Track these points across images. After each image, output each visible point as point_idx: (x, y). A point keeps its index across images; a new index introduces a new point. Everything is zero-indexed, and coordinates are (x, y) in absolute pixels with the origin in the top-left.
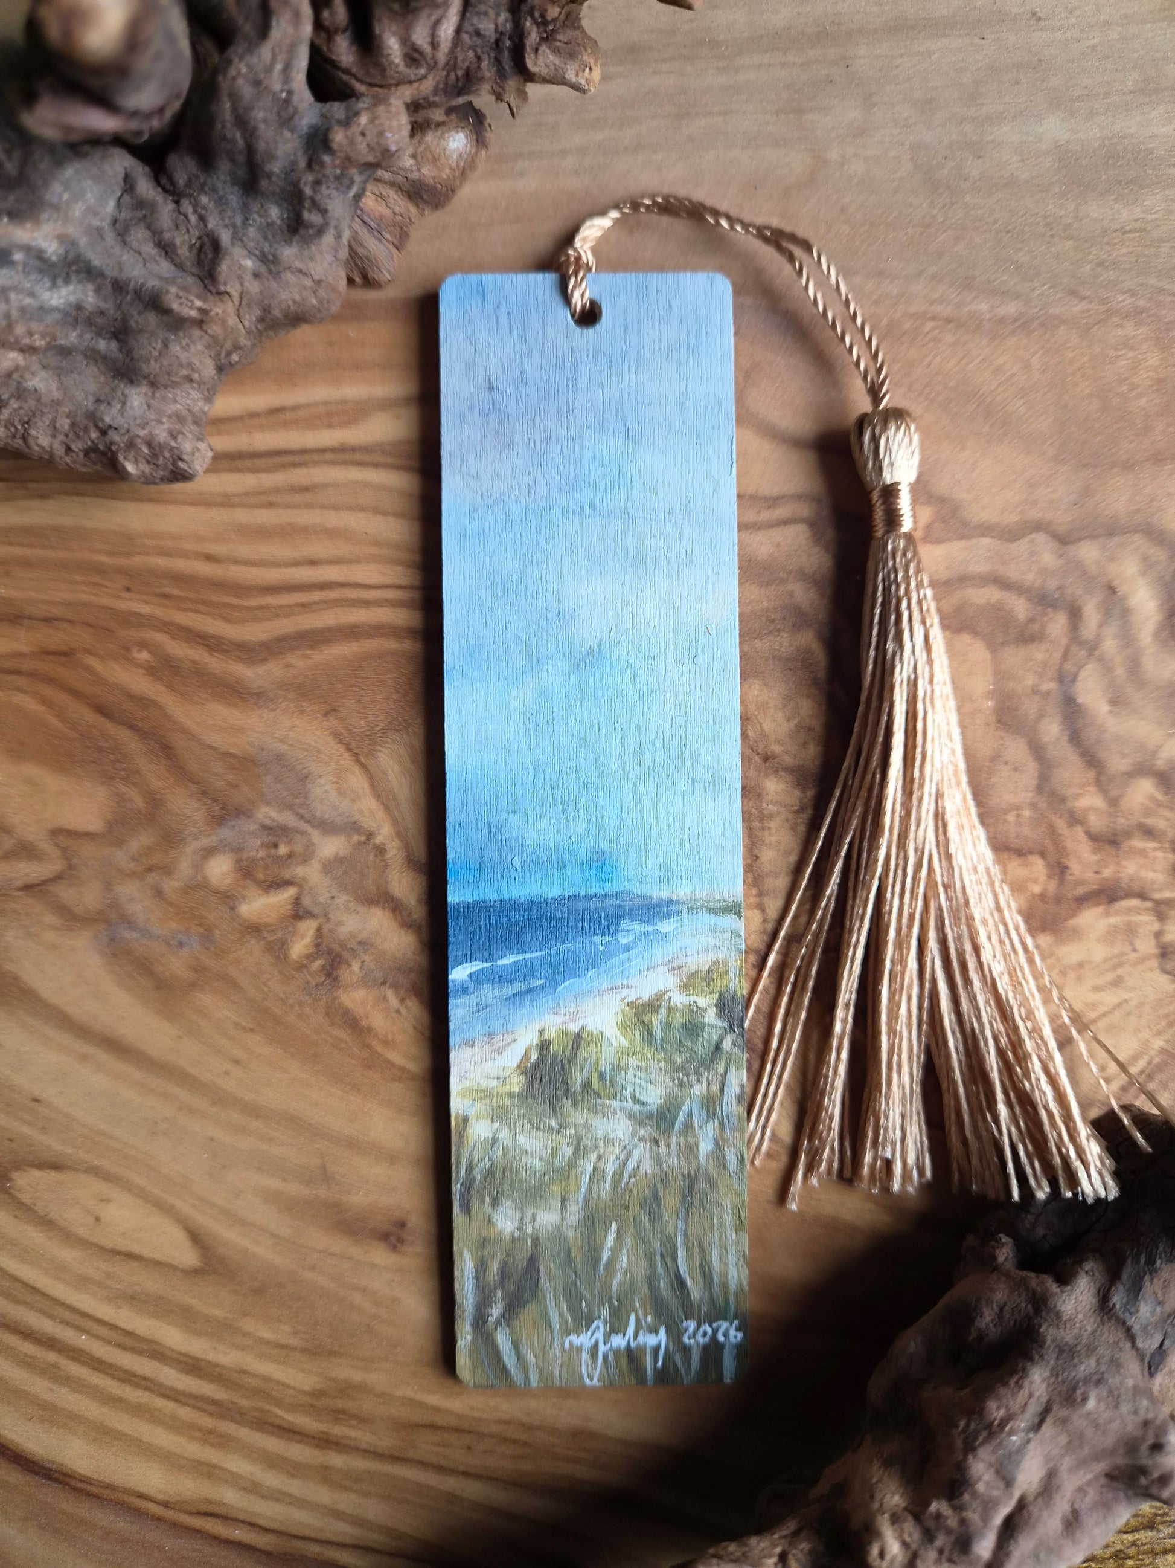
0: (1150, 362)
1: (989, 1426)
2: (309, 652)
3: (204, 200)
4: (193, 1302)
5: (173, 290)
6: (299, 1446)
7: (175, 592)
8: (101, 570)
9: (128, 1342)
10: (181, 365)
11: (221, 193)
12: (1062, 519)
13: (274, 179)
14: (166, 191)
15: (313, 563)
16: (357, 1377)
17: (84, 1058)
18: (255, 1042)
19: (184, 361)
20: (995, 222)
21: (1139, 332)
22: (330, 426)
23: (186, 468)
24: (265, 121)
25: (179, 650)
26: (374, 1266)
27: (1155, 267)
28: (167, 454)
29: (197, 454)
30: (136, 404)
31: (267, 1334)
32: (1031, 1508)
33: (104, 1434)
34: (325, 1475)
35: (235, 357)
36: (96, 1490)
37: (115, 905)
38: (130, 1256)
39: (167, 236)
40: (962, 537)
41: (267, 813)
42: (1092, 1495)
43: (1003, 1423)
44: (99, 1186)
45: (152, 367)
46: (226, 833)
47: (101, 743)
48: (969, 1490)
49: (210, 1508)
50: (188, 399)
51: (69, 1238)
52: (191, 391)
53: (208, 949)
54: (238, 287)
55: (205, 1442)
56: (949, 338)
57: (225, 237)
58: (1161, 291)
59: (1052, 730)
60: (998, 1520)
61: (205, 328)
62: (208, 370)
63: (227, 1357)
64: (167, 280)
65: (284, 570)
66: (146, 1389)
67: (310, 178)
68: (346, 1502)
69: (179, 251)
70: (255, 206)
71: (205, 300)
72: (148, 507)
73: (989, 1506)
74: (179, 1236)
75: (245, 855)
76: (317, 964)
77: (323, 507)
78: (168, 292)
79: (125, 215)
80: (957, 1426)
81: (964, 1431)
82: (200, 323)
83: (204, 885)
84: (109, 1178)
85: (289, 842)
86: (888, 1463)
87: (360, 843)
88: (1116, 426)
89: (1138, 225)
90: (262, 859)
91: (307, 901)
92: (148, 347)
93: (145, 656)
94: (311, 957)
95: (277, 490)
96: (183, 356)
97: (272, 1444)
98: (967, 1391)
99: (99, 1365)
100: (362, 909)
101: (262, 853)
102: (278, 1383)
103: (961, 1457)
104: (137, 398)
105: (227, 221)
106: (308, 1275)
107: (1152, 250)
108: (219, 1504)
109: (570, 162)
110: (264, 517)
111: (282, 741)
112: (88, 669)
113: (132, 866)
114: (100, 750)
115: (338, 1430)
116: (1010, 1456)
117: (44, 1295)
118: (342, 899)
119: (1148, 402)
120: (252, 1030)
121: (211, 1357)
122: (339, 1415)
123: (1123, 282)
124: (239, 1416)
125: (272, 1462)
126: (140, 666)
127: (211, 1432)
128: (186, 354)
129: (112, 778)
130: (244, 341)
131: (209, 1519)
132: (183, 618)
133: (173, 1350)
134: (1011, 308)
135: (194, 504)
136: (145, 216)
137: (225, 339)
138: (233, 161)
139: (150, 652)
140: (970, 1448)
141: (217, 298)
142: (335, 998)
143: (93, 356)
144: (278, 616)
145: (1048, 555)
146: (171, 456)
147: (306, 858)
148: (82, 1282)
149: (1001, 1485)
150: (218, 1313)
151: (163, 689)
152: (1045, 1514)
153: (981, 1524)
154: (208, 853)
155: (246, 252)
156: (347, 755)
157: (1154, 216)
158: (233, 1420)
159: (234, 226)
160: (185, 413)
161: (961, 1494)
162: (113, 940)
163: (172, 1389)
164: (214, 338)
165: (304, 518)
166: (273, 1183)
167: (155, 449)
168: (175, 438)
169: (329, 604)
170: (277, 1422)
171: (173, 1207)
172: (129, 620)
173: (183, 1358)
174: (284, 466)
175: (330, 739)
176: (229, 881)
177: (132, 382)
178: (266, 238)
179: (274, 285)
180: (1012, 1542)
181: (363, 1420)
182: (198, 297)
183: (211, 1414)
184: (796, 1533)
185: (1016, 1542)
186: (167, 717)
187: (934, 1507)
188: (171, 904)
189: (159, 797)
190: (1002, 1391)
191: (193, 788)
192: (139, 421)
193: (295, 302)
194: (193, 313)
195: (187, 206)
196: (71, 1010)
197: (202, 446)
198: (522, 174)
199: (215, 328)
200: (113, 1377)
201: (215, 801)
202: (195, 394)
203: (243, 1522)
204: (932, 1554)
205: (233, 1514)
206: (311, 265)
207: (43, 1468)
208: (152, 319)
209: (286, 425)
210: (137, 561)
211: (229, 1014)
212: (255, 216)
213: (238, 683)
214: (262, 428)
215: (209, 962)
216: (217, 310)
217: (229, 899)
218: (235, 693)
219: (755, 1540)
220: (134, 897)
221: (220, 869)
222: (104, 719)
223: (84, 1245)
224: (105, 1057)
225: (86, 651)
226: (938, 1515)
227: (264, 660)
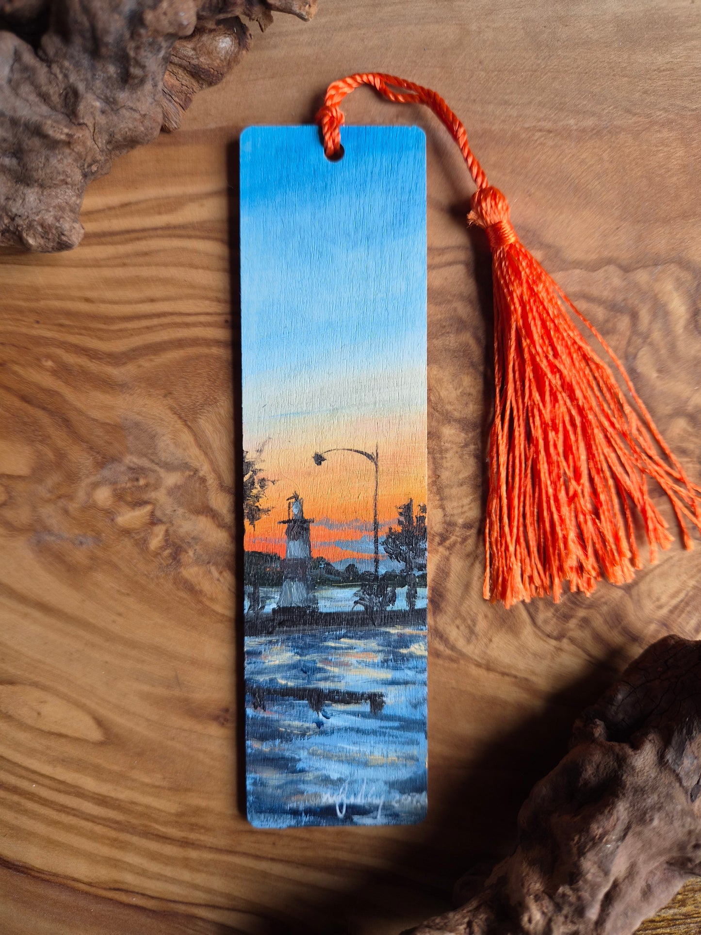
0: (678, 155)
1: (593, 839)
2: (153, 357)
3: (66, 64)
4: (100, 761)
5: (49, 122)
6: (169, 846)
7: (67, 322)
8: (20, 311)
9: (62, 787)
10: (59, 173)
11: (77, 59)
12: (624, 256)
13: (110, 47)
14: (42, 60)
15: (152, 300)
16: (203, 803)
17: (25, 616)
18: (131, 602)
19: (61, 170)
20: (577, 68)
21: (671, 135)
22: (160, 213)
23: (67, 240)
24: (102, 8)
25: (71, 359)
26: (211, 736)
27: (680, 93)
28: (54, 231)
29: (73, 231)
30: (32, 199)
31: (147, 780)
32: (621, 886)
33: (50, 843)
34: (186, 863)
35: (94, 168)
36: (48, 877)
37: (39, 520)
38: (60, 735)
39: (44, 89)
40: (562, 270)
41: (131, 460)
42: (659, 875)
43: (601, 837)
44: (38, 694)
45: (40, 174)
46: (106, 473)
47: (26, 420)
48: (582, 879)
49: (117, 886)
50: (66, 195)
51: (22, 726)
52: (67, 190)
53: (98, 545)
54: (91, 119)
55: (112, 846)
56: (550, 143)
57: (81, 87)
58: (684, 108)
60: (601, 896)
61: (72, 147)
62: (78, 177)
63: (123, 794)
64: (45, 117)
65: (135, 306)
66: (74, 815)
67: (132, 44)
68: (200, 879)
69: (53, 98)
70: (99, 66)
71: (70, 129)
72: (48, 269)
73: (595, 888)
74: (91, 723)
75: (119, 486)
76: (167, 552)
77: (157, 265)
78: (45, 124)
80: (574, 840)
81: (578, 843)
82: (68, 144)
83: (94, 506)
84: (44, 688)
85: (146, 477)
86: (532, 863)
87: (190, 476)
88: (658, 195)
89: (668, 66)
90: (130, 488)
91: (158, 514)
92: (36, 161)
93: (49, 363)
94: (163, 548)
95: (128, 256)
96: (60, 167)
97: (154, 846)
98: (579, 817)
99: (45, 802)
100: (193, 517)
101: (129, 485)
102: (155, 809)
103: (576, 859)
104: (32, 195)
105: (82, 77)
106: (170, 743)
107: (678, 82)
108: (123, 883)
109: (305, 38)
110: (120, 273)
111: (138, 414)
112: (15, 373)
113: (49, 495)
114: (25, 423)
115: (193, 836)
116: (606, 856)
117: (9, 761)
118: (180, 511)
119: (678, 179)
120: (128, 594)
121: (113, 794)
122: (193, 827)
123: (659, 103)
124: (131, 829)
125: (153, 856)
126: (47, 370)
127: (115, 840)
128: (61, 165)
129: (33, 441)
130: (101, 158)
131: (117, 892)
132: (73, 339)
133: (90, 791)
134: (589, 122)
135: (76, 266)
136: (29, 77)
137: (86, 155)
138: (83, 37)
139: (53, 361)
140: (582, 853)
141: (79, 127)
142: (179, 573)
144: (132, 335)
145: (617, 281)
146: (57, 232)
147: (156, 487)
148: (32, 752)
149: (602, 874)
150: (116, 768)
151: (62, 384)
152: (630, 889)
153: (590, 898)
154: (96, 485)
155: (95, 97)
156: (179, 421)
157: (678, 60)
158: (128, 832)
159: (87, 80)
160: (64, 204)
161: (577, 881)
162: (39, 542)
163: (90, 815)
164: (79, 154)
165: (145, 272)
166: (146, 688)
167: (46, 229)
168: (59, 221)
169: (164, 326)
170: (156, 832)
171: (85, 705)
172: (39, 341)
173: (96, 796)
174: (132, 240)
175: (168, 411)
176: (109, 503)
177: (28, 185)
178: (107, 87)
179: (115, 118)
180: (610, 907)
181: (207, 829)
182: (66, 126)
183: (115, 829)
184: (477, 909)
185: (613, 907)
186: (65, 401)
187: (561, 890)
188: (74, 518)
189: (63, 452)
190: (600, 817)
191: (84, 445)
192: (34, 211)
193: (130, 129)
194: (63, 137)
195: (56, 69)
196: (16, 586)
197: (77, 225)
198: (275, 47)
199: (78, 147)
200: (54, 809)
201: (98, 453)
202: (70, 192)
203: (138, 893)
204: (561, 919)
205: (132, 889)
206: (138, 104)
207: (14, 865)
208: (36, 142)
209: (132, 214)
210: (42, 304)
211: (114, 585)
212: (100, 73)
213: (110, 379)
214: (117, 216)
215: (99, 553)
216: (79, 134)
217: (110, 514)
218: (107, 385)
219: (451, 915)
220: (50, 515)
221: (103, 496)
222: (25, 405)
223: (30, 728)
224: (37, 614)
225: (13, 362)
226: (564, 895)
227: (124, 364)
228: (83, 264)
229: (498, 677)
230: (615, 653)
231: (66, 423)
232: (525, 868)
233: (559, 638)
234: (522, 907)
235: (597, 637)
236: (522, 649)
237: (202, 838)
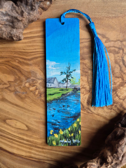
1: (120, 145)
2: (36, 59)
3: (21, 6)
4: (27, 133)
6: (40, 149)
7: (20, 53)
8: (12, 52)
9: (20, 138)
11: (23, 6)
12: (121, 39)
13: (29, 3)
14: (17, 6)
15: (35, 49)
17: (13, 107)
18: (32, 104)
22: (37, 33)
23: (21, 38)
25: (21, 60)
28: (19, 37)
31: (36, 137)
33: (18, 149)
34: (43, 152)
35: (26, 26)
36: (17, 155)
37: (16, 89)
38: (20, 129)
39: (17, 11)
40: (110, 42)
41: (32, 78)
43: (122, 144)
44: (15, 121)
45: (16, 26)
46: (28, 80)
47: (13, 71)
48: (118, 152)
54: (26, 16)
55: (29, 149)
56: (107, 19)
57: (24, 11)
59: (121, 63)
60: (122, 156)
62: (23, 27)
63: (31, 139)
65: (32, 50)
66: (22, 144)
67: (33, 3)
68: (46, 155)
69: (19, 13)
70: (27, 7)
72: (16, 44)
73: (120, 154)
74: (25, 126)
75: (30, 83)
77: (36, 43)
78: (18, 17)
79: (12, 9)
80: (116, 145)
82: (22, 21)
83: (26, 87)
84: (17, 120)
85: (35, 81)
86: (108, 150)
87: (43, 81)
91: (37, 88)
92: (16, 24)
93: (17, 61)
94: (38, 94)
95: (31, 41)
96: (20, 25)
97: (37, 149)
98: (117, 141)
99: (17, 141)
101: (32, 83)
102: (37, 142)
104: (15, 30)
105: (24, 9)
106: (40, 130)
108: (31, 156)
110: (30, 44)
111: (33, 70)
112: (11, 63)
113: (17, 85)
116: (122, 148)
117: (11, 134)
118: (41, 87)
121: (30, 140)
125: (37, 151)
127: (30, 148)
129: (14, 75)
130: (27, 24)
131: (30, 158)
132: (21, 56)
133: (25, 139)
134: (114, 15)
136: (15, 9)
138: (25, 1)
140: (118, 148)
142: (41, 98)
143: (10, 25)
144: (32, 55)
145: (120, 43)
147: (37, 83)
148: (15, 132)
149: (122, 152)
150: (30, 135)
151: (20, 65)
153: (120, 156)
154: (26, 83)
155: (26, 12)
156: (41, 71)
158: (32, 146)
160: (20, 32)
162: (16, 93)
163: (25, 143)
164: (23, 23)
165: (34, 44)
166: (35, 120)
167: (17, 36)
168: (19, 35)
169: (38, 54)
170: (37, 146)
171: (24, 123)
172: (15, 57)
174: (32, 38)
175: (39, 69)
176: (28, 86)
177: (14, 28)
178: (29, 11)
179: (30, 16)
183: (30, 146)
184: (98, 158)
185: (124, 158)
186: (20, 68)
187: (114, 154)
188: (22, 89)
189: (20, 77)
190: (121, 141)
191: (24, 76)
192: (15, 33)
193: (32, 19)
194: (21, 19)
195: (19, 7)
196: (11, 101)
197: (22, 36)
198: (57, 3)
200: (19, 142)
201: (26, 77)
202: (21, 30)
203: (34, 158)
204: (114, 160)
206: (34, 14)
207: (11, 153)
208: (16, 20)
209: (32, 34)
210: (16, 50)
211: (29, 101)
214: (29, 34)
215: (27, 95)
216: (23, 19)
217: (28, 88)
218: (28, 64)
219: (93, 160)
220: (18, 88)
221: (27, 85)
222: (13, 69)
223: (14, 128)
224: (15, 107)
225: (11, 61)
226: (115, 156)
227: (31, 61)
228: (23, 43)
229: (100, 117)
230: (122, 112)
231: (20, 72)
232: (107, 151)
233: (111, 109)
234: (107, 158)
235: (118, 109)
236: (104, 112)
237: (46, 147)
